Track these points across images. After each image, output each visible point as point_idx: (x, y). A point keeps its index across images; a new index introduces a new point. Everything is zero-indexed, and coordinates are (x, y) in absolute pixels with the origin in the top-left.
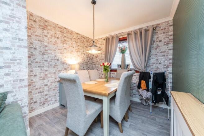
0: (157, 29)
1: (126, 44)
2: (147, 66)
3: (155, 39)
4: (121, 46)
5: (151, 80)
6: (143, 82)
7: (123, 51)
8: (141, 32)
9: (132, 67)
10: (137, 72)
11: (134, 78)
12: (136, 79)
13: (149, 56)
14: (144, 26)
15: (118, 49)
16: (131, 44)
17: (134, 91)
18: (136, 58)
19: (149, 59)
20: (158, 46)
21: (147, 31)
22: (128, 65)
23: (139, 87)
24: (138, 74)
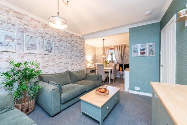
0: (126, 46)
1: (113, 51)
2: (122, 61)
3: (125, 50)
4: (111, 52)
5: (124, 67)
6: (121, 68)
7: (112, 54)
8: (120, 47)
9: (116, 62)
10: (118, 64)
11: (117, 67)
12: (118, 67)
13: (123, 57)
14: (121, 44)
15: (109, 53)
16: (115, 51)
17: (117, 73)
18: (118, 58)
19: (123, 59)
20: (126, 53)
21: (122, 47)
22: (114, 61)
23: (119, 70)
24: (119, 65)
